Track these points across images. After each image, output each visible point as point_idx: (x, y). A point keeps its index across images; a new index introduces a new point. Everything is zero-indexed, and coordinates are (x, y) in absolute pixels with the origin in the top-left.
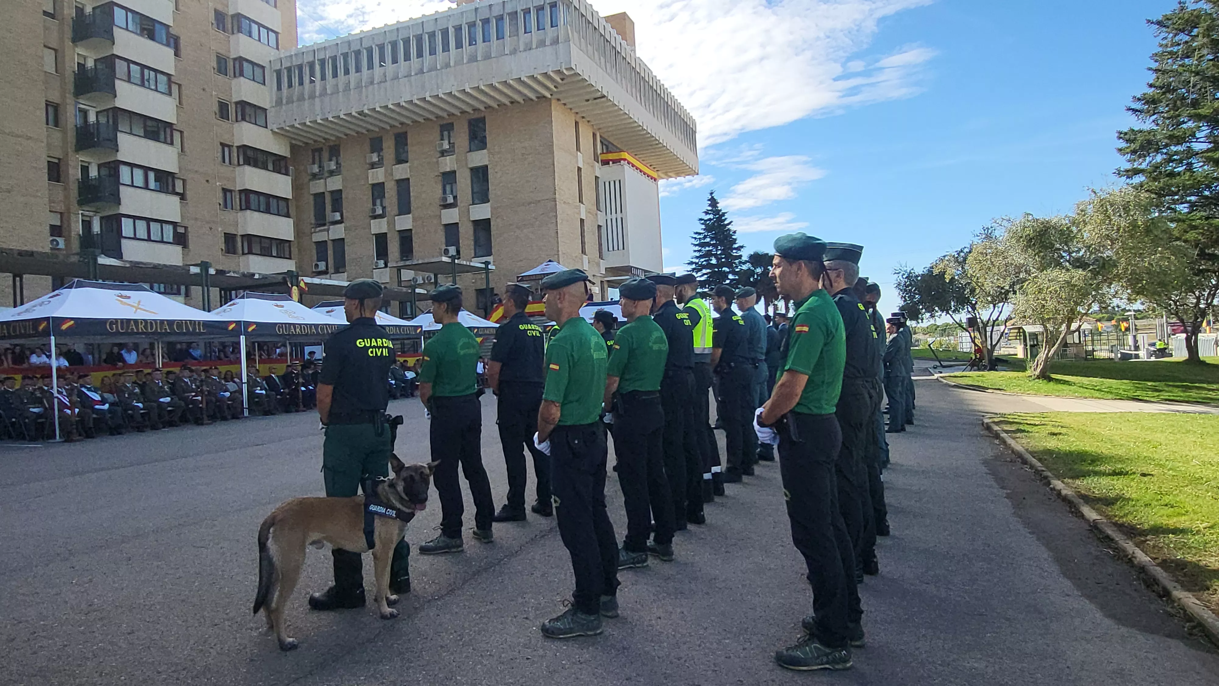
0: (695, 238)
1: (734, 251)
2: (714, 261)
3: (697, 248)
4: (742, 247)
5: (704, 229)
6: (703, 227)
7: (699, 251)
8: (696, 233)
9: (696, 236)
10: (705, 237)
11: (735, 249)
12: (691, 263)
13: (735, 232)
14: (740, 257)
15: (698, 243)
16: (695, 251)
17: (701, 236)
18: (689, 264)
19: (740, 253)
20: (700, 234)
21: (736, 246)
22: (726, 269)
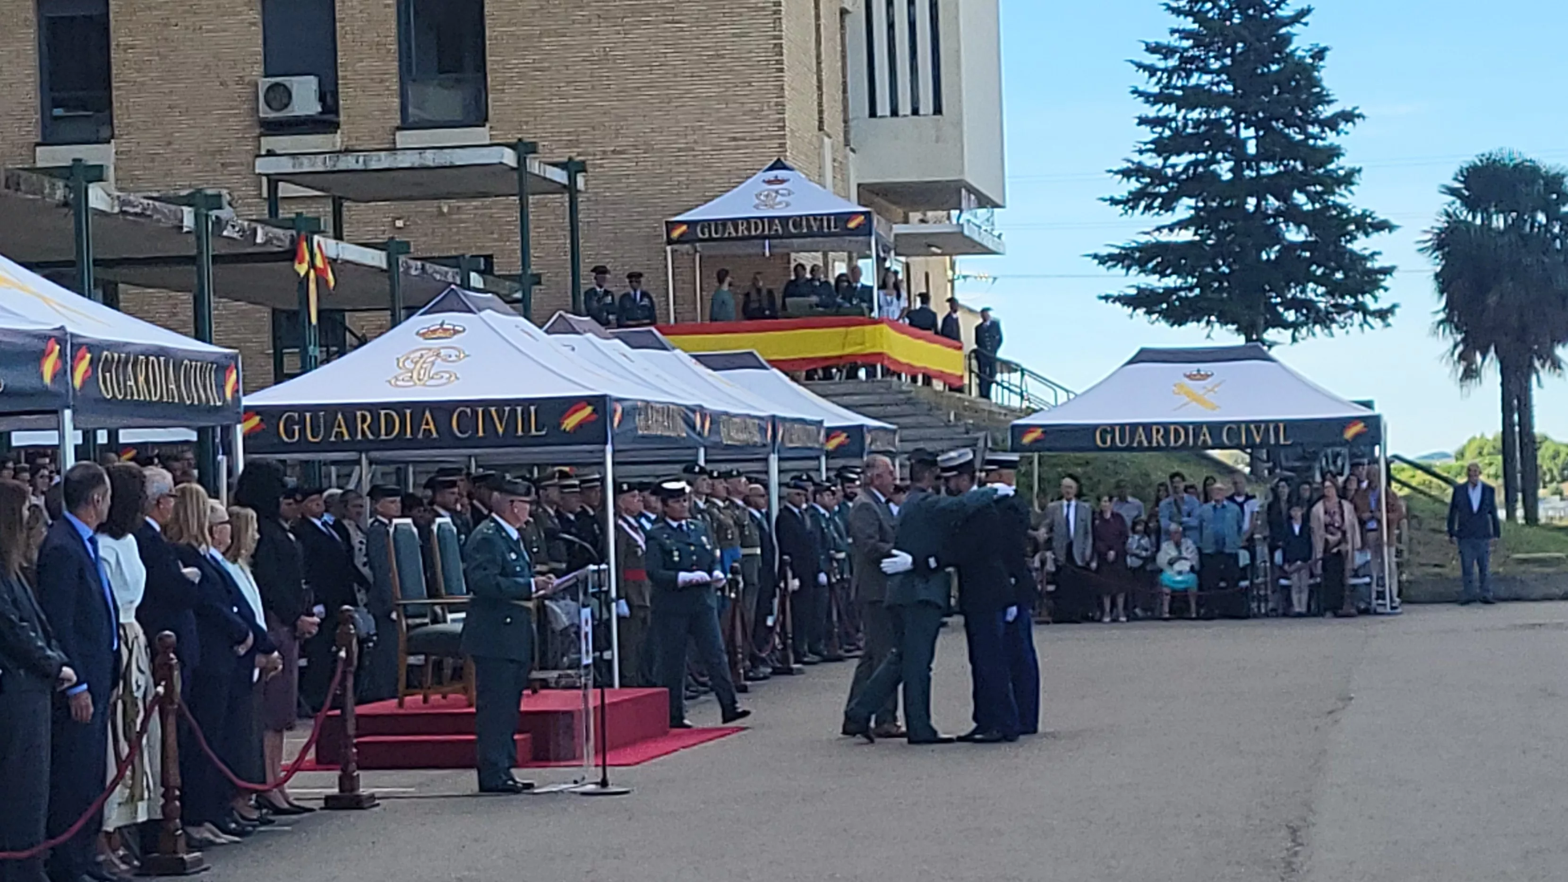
0: (1152, 71)
1: (1314, 130)
2: (1224, 170)
3: (1151, 112)
4: (1349, 117)
5: (1185, 34)
6: (1189, 24)
7: (1162, 122)
8: (1153, 49)
9: (1154, 60)
10: (1187, 66)
11: (1317, 121)
12: (1138, 171)
13: (1320, 54)
14: (1334, 152)
15: (1156, 90)
16: (1143, 121)
17: (1173, 62)
18: (1126, 173)
19: (1331, 138)
20: (1167, 52)
21: (1326, 111)
22: (1273, 202)
